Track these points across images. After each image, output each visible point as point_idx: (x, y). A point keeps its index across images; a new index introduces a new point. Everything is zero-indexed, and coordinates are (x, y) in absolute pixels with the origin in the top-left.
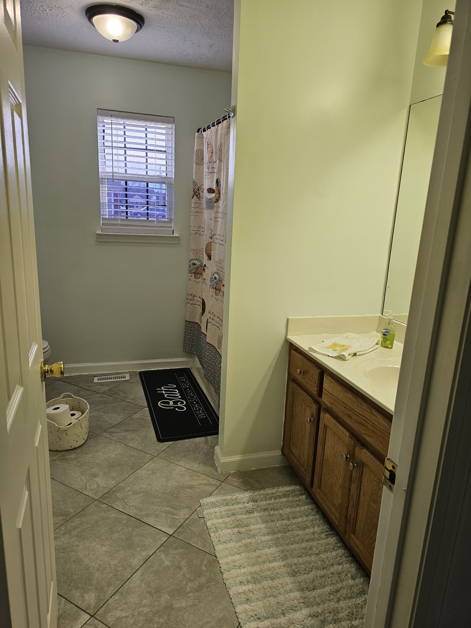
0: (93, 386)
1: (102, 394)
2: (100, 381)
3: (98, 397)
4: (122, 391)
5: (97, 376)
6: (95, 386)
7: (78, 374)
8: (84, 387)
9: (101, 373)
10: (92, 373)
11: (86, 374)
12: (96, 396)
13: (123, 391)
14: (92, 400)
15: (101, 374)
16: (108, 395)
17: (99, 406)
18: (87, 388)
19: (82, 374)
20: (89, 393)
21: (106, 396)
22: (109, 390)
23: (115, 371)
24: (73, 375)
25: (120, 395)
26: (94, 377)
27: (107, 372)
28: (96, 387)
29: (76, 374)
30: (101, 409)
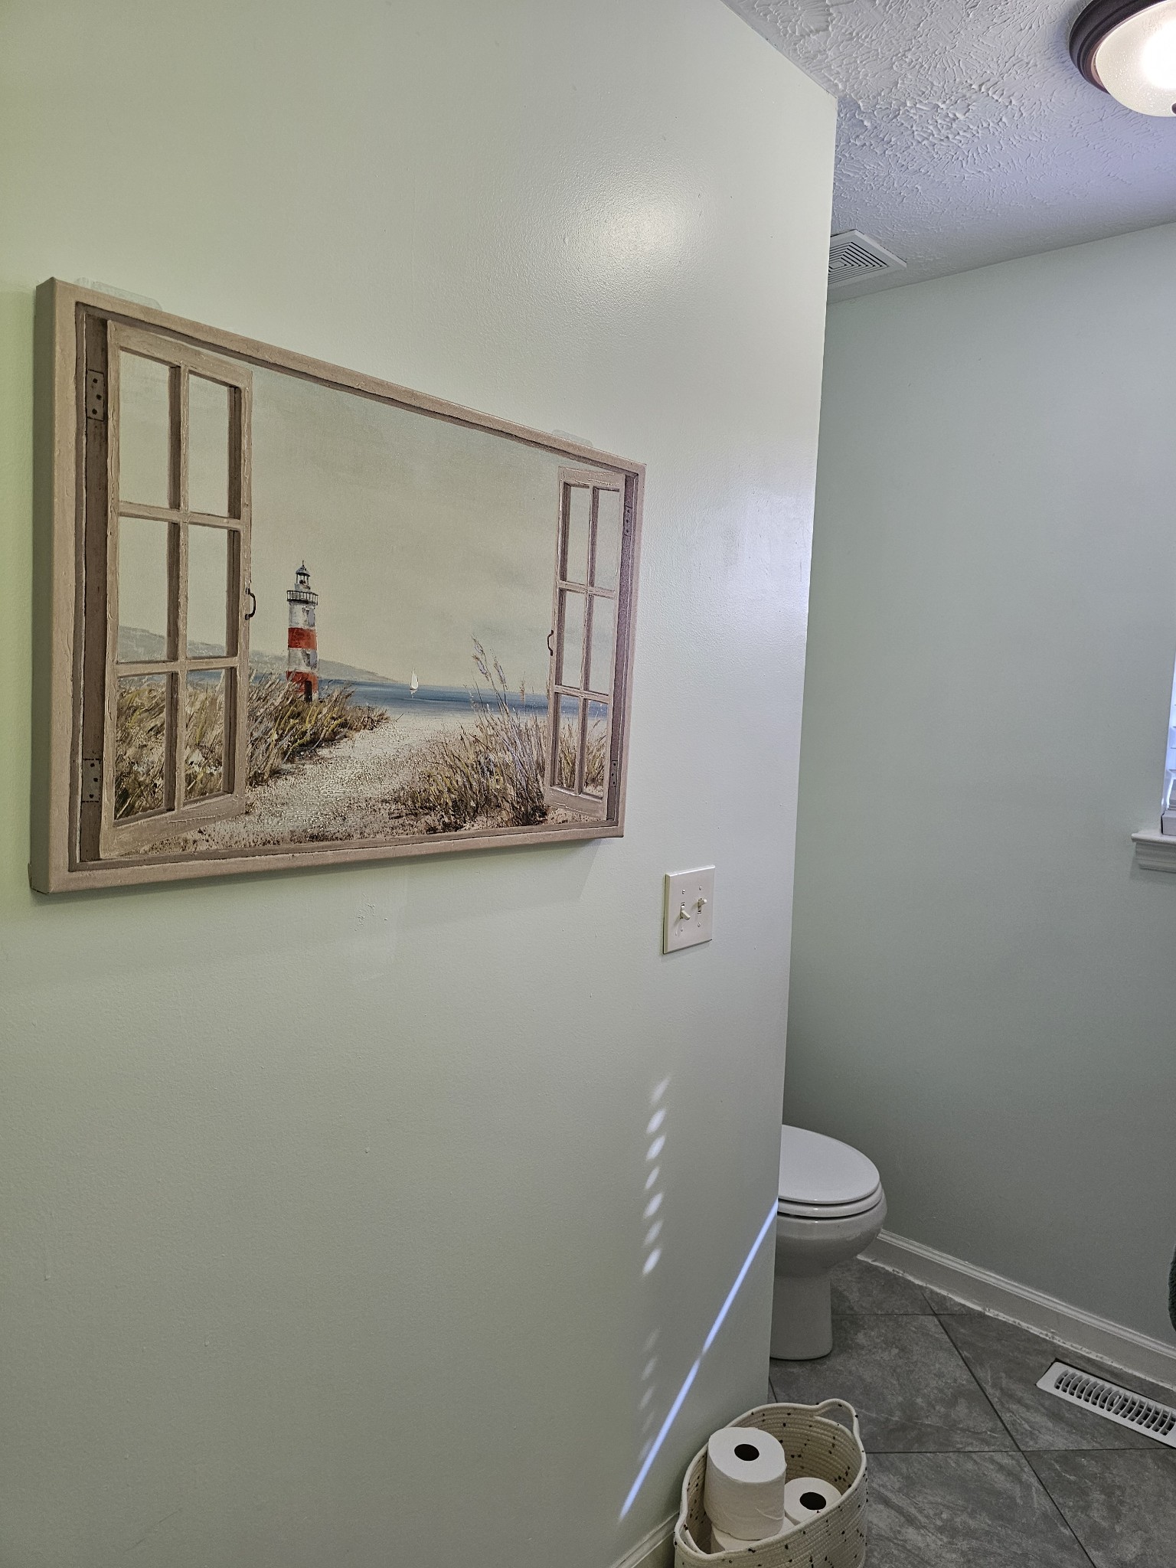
0: (1019, 1401)
1: (1024, 1461)
2: (1059, 1393)
3: (1001, 1468)
4: (1108, 1491)
5: (1068, 1361)
6: (1027, 1407)
7: (1011, 1320)
8: (989, 1390)
9: (1091, 1356)
10: (1058, 1341)
11: (1035, 1330)
12: (998, 1457)
13: (1109, 1495)
14: (970, 1466)
15: (1089, 1360)
16: (1042, 1476)
17: (972, 1515)
18: (995, 1400)
19: (1024, 1325)
20: (985, 1424)
21: (1034, 1481)
22: (1067, 1458)
23: (1148, 1373)
24: (990, 1313)
25: (1086, 1508)
26: (1057, 1360)
27: (1115, 1365)
28: (1028, 1414)
29: (1002, 1317)
30: (970, 1534)
